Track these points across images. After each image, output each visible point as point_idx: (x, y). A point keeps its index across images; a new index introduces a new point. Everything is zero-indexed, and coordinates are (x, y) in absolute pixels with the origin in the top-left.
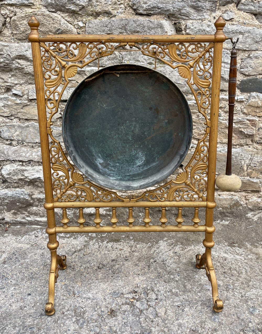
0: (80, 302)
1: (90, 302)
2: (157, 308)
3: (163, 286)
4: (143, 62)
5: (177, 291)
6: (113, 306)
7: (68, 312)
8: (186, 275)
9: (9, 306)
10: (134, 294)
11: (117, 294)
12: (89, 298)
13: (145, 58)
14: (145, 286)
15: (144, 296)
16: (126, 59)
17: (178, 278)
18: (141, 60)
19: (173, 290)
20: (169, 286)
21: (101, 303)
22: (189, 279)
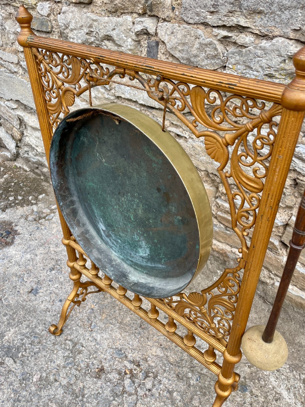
0: (87, 338)
1: (93, 344)
2: (140, 402)
3: (169, 380)
4: (257, 72)
5: (179, 398)
6: (106, 365)
7: (69, 342)
8: (206, 385)
9: (41, 303)
10: (135, 367)
11: (120, 355)
12: (96, 340)
13: (262, 65)
14: (153, 364)
15: (141, 377)
16: (231, 60)
17: (195, 383)
18: (254, 68)
19: (175, 394)
20: (176, 385)
21: (99, 353)
22: (205, 393)
